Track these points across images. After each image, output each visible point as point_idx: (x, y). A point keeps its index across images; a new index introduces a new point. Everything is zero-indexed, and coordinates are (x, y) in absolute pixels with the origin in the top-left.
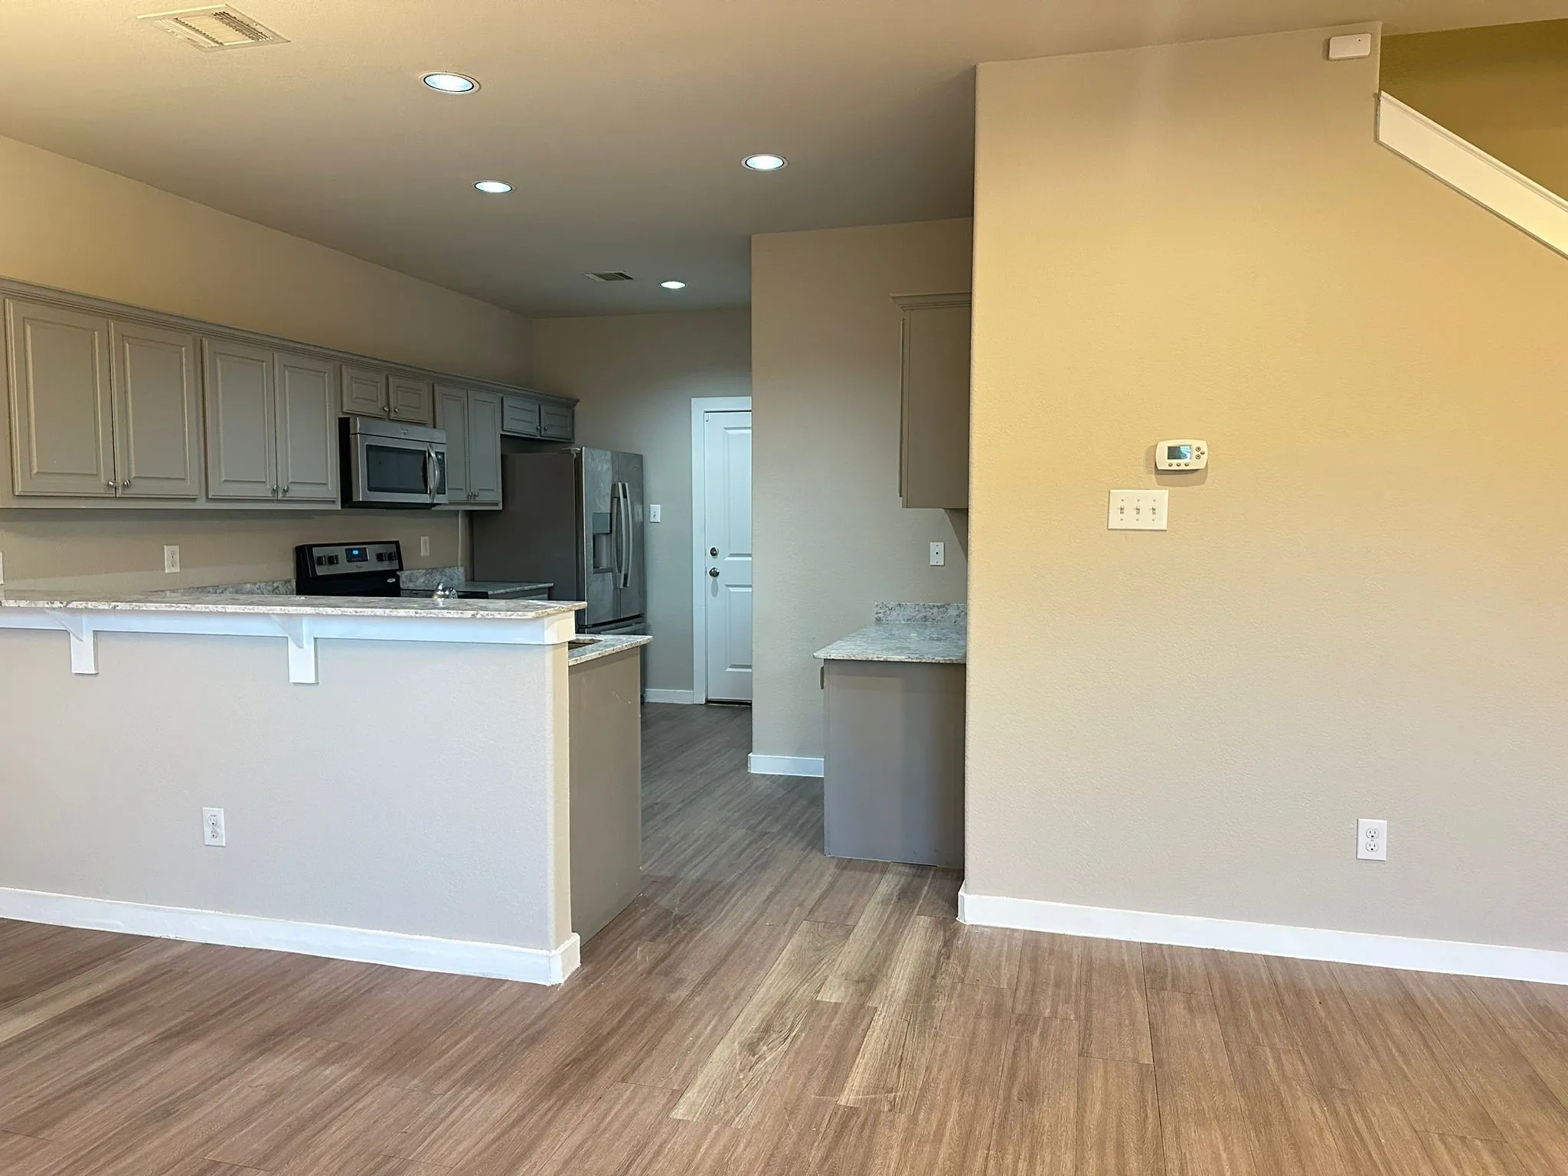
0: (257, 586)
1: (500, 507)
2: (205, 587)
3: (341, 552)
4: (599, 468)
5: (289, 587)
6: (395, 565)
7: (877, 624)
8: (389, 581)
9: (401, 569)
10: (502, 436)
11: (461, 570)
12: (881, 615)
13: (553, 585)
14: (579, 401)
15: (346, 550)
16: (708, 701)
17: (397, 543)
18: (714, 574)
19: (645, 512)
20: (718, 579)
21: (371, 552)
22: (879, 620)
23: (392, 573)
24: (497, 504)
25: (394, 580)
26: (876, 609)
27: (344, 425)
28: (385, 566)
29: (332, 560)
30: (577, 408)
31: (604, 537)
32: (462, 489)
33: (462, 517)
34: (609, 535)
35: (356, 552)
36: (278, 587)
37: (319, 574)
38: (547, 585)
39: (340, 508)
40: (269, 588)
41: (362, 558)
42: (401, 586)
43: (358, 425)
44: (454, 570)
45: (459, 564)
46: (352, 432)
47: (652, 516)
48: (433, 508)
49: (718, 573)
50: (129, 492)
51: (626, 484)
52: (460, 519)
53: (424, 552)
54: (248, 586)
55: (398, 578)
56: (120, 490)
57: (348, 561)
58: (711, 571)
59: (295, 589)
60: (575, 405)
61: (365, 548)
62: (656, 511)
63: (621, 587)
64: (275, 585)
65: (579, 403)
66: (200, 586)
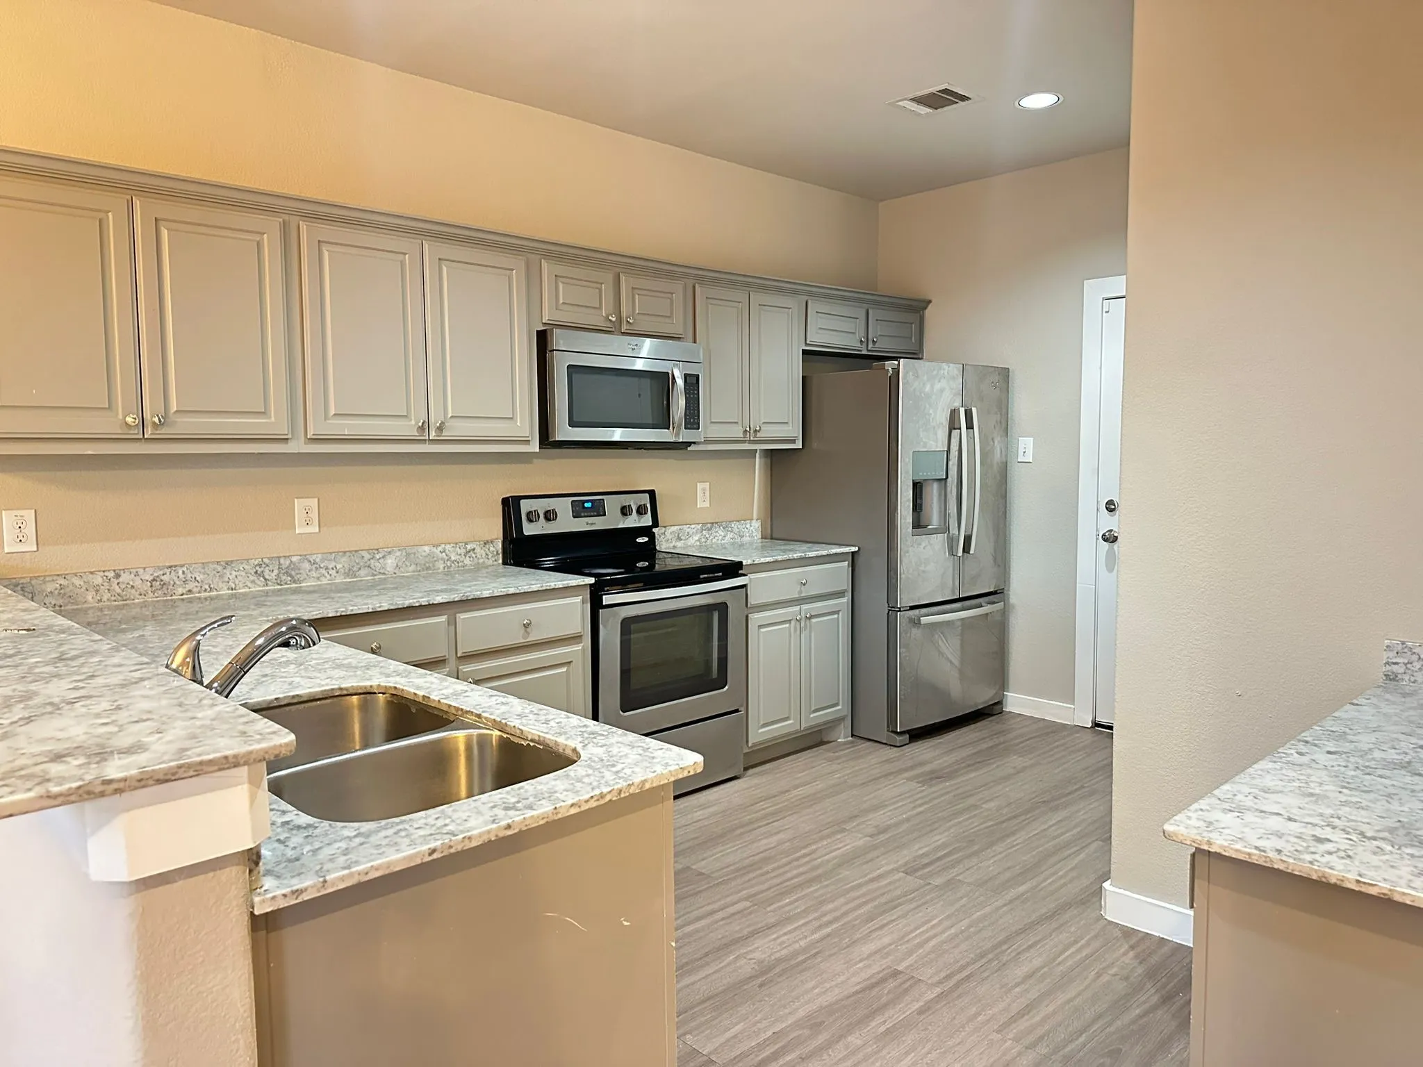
0: (440, 549)
1: (799, 445)
2: (356, 551)
3: (563, 507)
4: (928, 389)
5: (492, 549)
6: (647, 521)
7: (1386, 690)
8: (640, 540)
9: (655, 523)
10: (804, 352)
11: (756, 524)
12: (1399, 669)
13: (857, 549)
14: (930, 302)
15: (573, 501)
16: (1096, 725)
17: (652, 494)
18: (1110, 538)
19: (1008, 448)
20: (1116, 546)
21: (612, 504)
22: (1392, 678)
23: (647, 531)
24: (793, 441)
25: (646, 539)
26: (1385, 655)
27: (543, 338)
28: (633, 521)
29: (550, 516)
30: (929, 312)
31: (935, 485)
32: (736, 423)
33: (760, 458)
34: (943, 482)
35: (588, 505)
36: (474, 549)
37: (526, 533)
38: (846, 550)
39: (537, 450)
40: (459, 551)
41: (598, 509)
42: (657, 548)
43: (559, 340)
44: (746, 524)
45: (755, 516)
46: (549, 348)
47: (1021, 453)
48: (689, 449)
49: (1116, 538)
50: (165, 432)
51: (974, 410)
52: (757, 459)
53: (703, 502)
54: (426, 548)
55: (652, 537)
56: (149, 429)
57: (574, 517)
58: (1104, 535)
59: (500, 551)
60: (926, 308)
61: (603, 500)
62: (1026, 447)
63: (960, 554)
64: (469, 547)
65: (930, 306)
66: (347, 550)
